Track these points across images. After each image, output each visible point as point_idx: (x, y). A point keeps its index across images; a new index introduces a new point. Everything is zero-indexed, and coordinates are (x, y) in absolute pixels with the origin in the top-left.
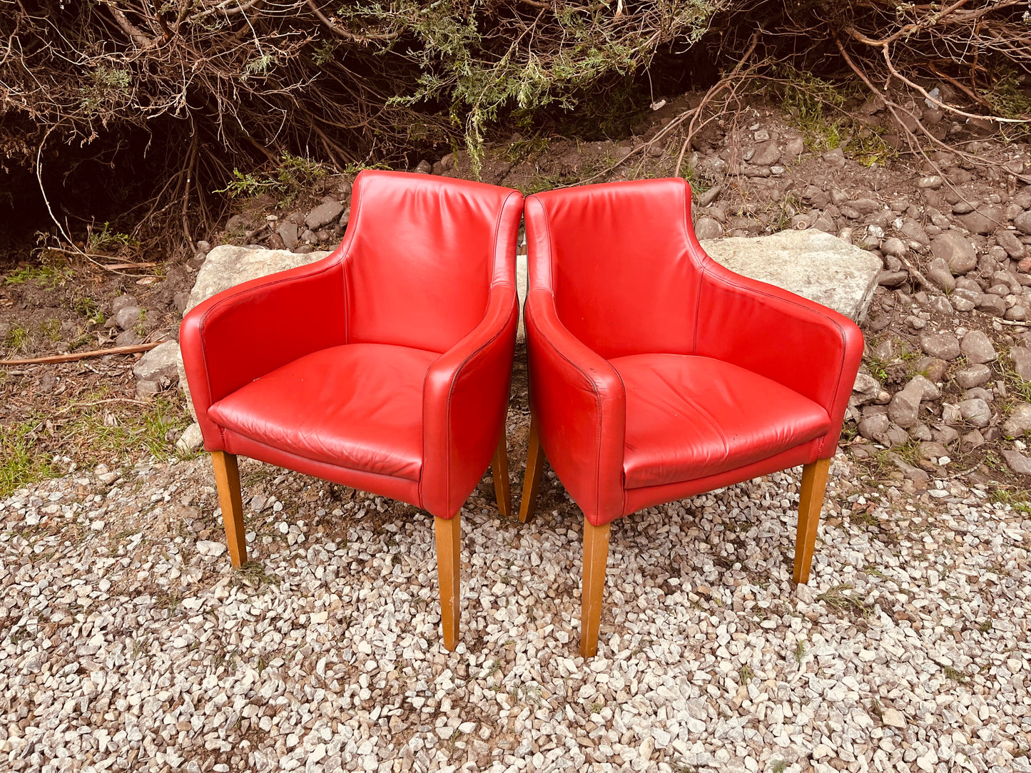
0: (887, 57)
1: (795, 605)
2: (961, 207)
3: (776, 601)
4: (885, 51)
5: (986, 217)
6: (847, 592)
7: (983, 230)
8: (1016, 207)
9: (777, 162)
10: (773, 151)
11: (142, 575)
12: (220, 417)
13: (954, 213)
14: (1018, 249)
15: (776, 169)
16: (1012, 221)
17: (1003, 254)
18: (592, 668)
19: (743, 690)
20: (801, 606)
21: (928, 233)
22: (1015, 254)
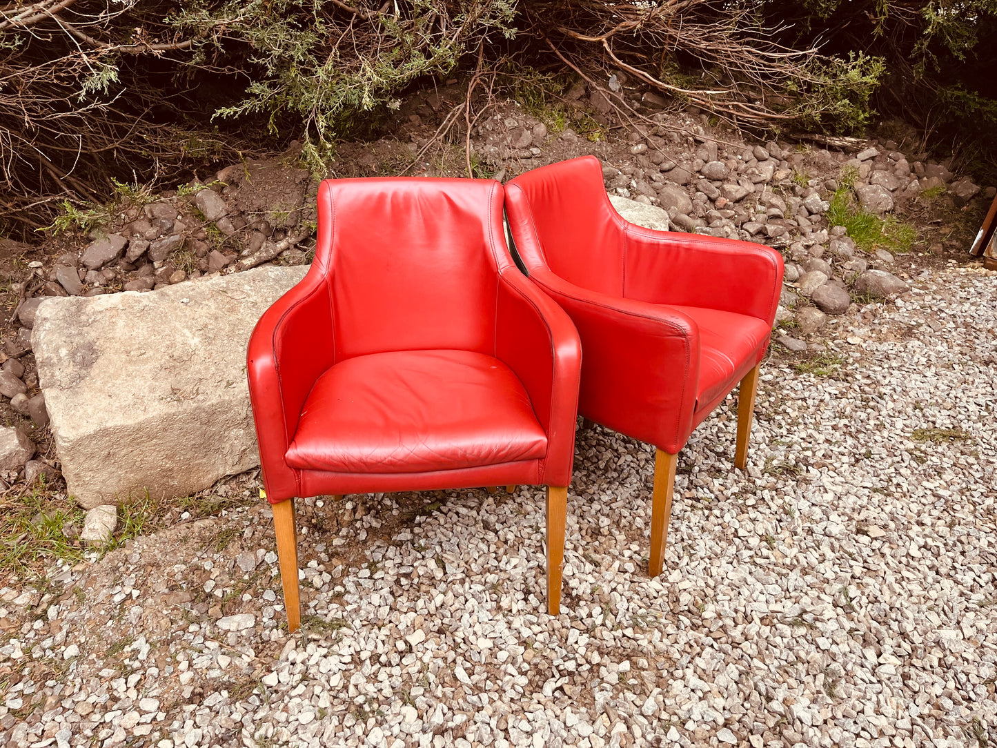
0: (608, 50)
1: (754, 483)
2: (666, 166)
3: (740, 485)
4: (606, 45)
5: (684, 171)
6: (775, 462)
7: (684, 182)
8: (699, 161)
9: (532, 145)
10: (527, 136)
11: (186, 677)
12: (303, 459)
13: (662, 171)
14: (714, 192)
15: (535, 151)
16: (699, 172)
17: (705, 197)
18: (671, 581)
19: (776, 552)
20: (758, 482)
21: (654, 188)
22: (713, 196)
